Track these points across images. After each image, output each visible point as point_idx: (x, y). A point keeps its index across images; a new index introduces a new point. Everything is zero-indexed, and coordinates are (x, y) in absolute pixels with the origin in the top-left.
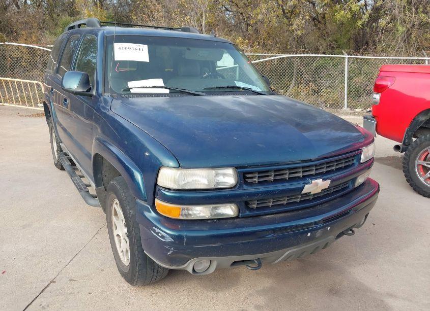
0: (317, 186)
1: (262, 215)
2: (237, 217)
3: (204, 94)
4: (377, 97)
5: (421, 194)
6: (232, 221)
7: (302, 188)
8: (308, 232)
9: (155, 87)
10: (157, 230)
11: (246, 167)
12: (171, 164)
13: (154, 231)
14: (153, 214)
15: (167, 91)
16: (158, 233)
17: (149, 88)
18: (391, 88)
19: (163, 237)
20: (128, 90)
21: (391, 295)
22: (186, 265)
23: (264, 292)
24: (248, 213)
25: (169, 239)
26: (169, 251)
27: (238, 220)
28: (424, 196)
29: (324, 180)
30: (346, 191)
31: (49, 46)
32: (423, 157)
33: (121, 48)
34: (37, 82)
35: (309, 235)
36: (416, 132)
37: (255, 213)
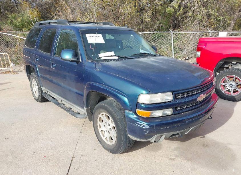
0: (202, 97)
1: (182, 113)
2: (172, 115)
3: (134, 58)
4: (199, 53)
5: (223, 99)
6: (170, 116)
7: (197, 99)
8: (200, 118)
9: (112, 56)
10: (140, 123)
11: (176, 91)
12: (144, 92)
13: (138, 124)
14: (135, 116)
15: (117, 58)
16: (141, 125)
17: (109, 56)
18: (205, 49)
19: (144, 126)
20: (99, 58)
21: (229, 144)
22: (151, 139)
23: (176, 149)
24: (177, 112)
25: (148, 127)
26: (146, 132)
27: (172, 116)
28: (225, 99)
29: (204, 94)
30: (208, 99)
31: (8, 32)
32: (223, 81)
33: (90, 36)
34: (5, 53)
35: (200, 119)
36: (218, 70)
37: (179, 112)
